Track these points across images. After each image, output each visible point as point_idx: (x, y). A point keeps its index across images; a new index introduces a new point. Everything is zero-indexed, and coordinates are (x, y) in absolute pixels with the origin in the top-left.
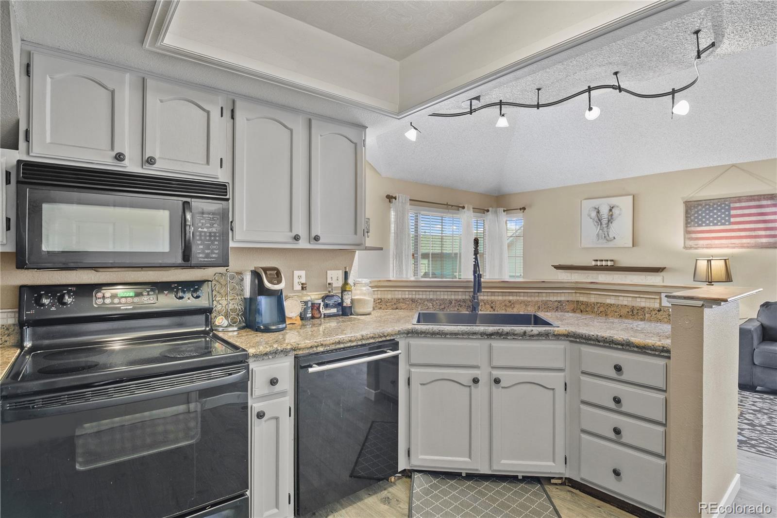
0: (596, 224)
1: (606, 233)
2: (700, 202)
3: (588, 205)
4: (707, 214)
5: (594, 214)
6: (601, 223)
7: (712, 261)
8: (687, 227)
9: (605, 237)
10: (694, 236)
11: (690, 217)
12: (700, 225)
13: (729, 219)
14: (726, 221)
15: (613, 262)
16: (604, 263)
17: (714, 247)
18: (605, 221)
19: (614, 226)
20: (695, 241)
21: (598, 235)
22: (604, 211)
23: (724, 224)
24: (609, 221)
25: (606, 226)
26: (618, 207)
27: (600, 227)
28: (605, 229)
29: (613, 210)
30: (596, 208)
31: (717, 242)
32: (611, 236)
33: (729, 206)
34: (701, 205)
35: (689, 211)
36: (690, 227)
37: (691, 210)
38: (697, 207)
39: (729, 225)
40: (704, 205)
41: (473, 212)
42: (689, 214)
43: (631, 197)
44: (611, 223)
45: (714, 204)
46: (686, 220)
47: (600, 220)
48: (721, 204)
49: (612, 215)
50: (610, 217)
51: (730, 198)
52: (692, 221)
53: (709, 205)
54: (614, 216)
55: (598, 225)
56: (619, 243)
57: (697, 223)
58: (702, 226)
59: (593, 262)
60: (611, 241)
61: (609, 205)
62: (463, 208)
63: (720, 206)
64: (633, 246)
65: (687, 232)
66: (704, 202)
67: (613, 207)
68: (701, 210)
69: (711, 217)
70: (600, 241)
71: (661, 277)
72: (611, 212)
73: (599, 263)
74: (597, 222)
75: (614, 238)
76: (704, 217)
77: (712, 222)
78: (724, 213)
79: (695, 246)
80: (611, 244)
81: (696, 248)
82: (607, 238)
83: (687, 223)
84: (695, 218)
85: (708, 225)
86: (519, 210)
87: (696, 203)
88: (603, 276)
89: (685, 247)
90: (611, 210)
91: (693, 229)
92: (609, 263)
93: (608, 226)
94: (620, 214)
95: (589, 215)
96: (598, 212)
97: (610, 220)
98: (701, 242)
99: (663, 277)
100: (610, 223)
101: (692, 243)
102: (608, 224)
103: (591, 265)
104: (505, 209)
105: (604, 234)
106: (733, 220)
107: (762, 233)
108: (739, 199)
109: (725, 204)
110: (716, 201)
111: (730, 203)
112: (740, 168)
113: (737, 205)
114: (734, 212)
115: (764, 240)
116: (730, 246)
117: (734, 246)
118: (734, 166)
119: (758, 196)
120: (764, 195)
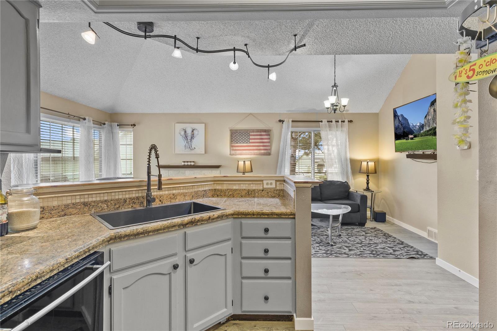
0: (184, 139)
1: (190, 145)
2: (237, 131)
3: (179, 127)
4: (240, 137)
5: (183, 133)
6: (187, 139)
7: (245, 162)
8: (231, 143)
9: (189, 147)
10: (234, 148)
11: (233, 138)
12: (237, 143)
13: (249, 140)
14: (248, 141)
15: (194, 163)
16: (189, 164)
18: (189, 138)
19: (194, 141)
20: (235, 151)
21: (185, 146)
22: (189, 132)
23: (247, 143)
24: (191, 138)
25: (190, 140)
26: (196, 129)
27: (187, 141)
28: (190, 143)
29: (194, 131)
30: (184, 129)
31: (244, 152)
32: (193, 147)
33: (249, 134)
34: (237, 132)
36: (233, 143)
37: (233, 134)
38: (236, 133)
39: (249, 143)
40: (239, 132)
42: (232, 136)
43: (204, 124)
44: (193, 139)
45: (243, 132)
46: (231, 140)
47: (186, 137)
48: (246, 133)
49: (193, 134)
50: (192, 136)
51: (250, 130)
52: (234, 140)
53: (241, 132)
54: (194, 135)
56: (197, 151)
57: (236, 141)
58: (238, 143)
59: (183, 163)
60: (193, 150)
61: (191, 128)
62: (85, 119)
63: (245, 133)
64: (205, 153)
65: (231, 146)
66: (239, 131)
67: (194, 130)
68: (237, 135)
69: (242, 139)
70: (187, 150)
71: (219, 171)
72: (193, 133)
73: (186, 164)
75: (195, 148)
76: (239, 139)
77: (242, 141)
78: (247, 137)
79: (235, 154)
80: (193, 152)
81: (235, 155)
82: (191, 148)
84: (235, 139)
85: (240, 143)
86: (131, 126)
87: (235, 131)
88: (188, 171)
89: (230, 154)
90: (193, 131)
91: (234, 145)
92: (192, 164)
93: (191, 141)
94: (198, 134)
95: (180, 133)
96: (185, 132)
97: (192, 137)
98: (238, 152)
99: (220, 171)
101: (233, 152)
103: (181, 165)
104: (118, 124)
105: (189, 146)
106: (251, 141)
107: (262, 148)
108: (253, 131)
109: (247, 133)
110: (244, 131)
111: (249, 132)
112: (254, 116)
113: (252, 134)
114: (251, 137)
115: (263, 151)
116: (250, 154)
117: (251, 154)
118: (251, 114)
119: (260, 130)
120: (263, 130)
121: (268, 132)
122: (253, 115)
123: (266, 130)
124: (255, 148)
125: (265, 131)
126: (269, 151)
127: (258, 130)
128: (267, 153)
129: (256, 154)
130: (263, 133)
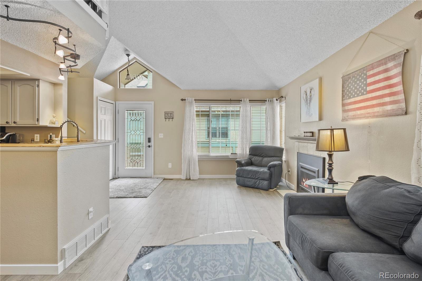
3: (303, 90)
4: (353, 86)
5: (305, 96)
6: (307, 103)
7: (334, 130)
8: (342, 100)
9: (309, 114)
10: (346, 108)
11: (344, 91)
13: (366, 88)
14: (364, 90)
15: (311, 133)
17: (358, 118)
19: (312, 104)
21: (306, 113)
22: (308, 93)
23: (363, 94)
26: (313, 88)
27: (307, 107)
28: (309, 108)
30: (305, 92)
31: (359, 112)
32: (311, 112)
33: (366, 75)
34: (350, 78)
35: (344, 85)
36: (345, 100)
38: (348, 80)
39: (366, 94)
40: (352, 77)
41: (250, 103)
42: (344, 87)
43: (318, 79)
45: (357, 75)
46: (343, 94)
47: (307, 101)
50: (310, 98)
51: (367, 66)
52: (346, 94)
53: (355, 77)
54: (312, 97)
55: (306, 105)
56: (314, 118)
57: (348, 95)
58: (351, 98)
59: (303, 133)
60: (311, 116)
61: (310, 88)
63: (361, 76)
64: (319, 120)
65: (343, 105)
66: (352, 74)
67: (311, 90)
68: (350, 83)
69: (356, 88)
70: (307, 117)
72: (311, 94)
73: (306, 134)
75: (312, 114)
76: (352, 89)
78: (363, 83)
80: (310, 119)
81: (347, 120)
83: (343, 96)
84: (347, 91)
85: (354, 97)
87: (348, 76)
89: (342, 119)
90: (311, 92)
91: (350, 101)
93: (310, 105)
94: (314, 94)
95: (303, 98)
96: (306, 94)
97: (310, 100)
102: (310, 103)
103: (302, 136)
105: (309, 111)
106: (369, 88)
107: (387, 99)
108: (372, 67)
109: (363, 73)
110: (358, 72)
111: (366, 72)
112: (376, 34)
113: (371, 72)
114: (369, 81)
115: (389, 107)
116: (367, 115)
117: (369, 115)
118: (371, 32)
119: (384, 59)
120: (389, 57)
121: (398, 58)
123: (395, 54)
124: (374, 102)
125: (393, 57)
126: (402, 105)
127: (379, 61)
128: (397, 110)
129: (376, 114)
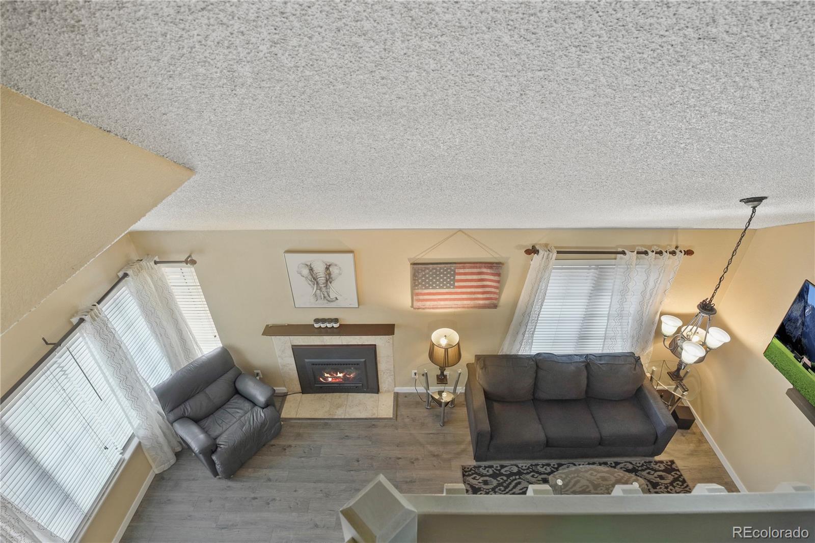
0: (310, 283)
1: (326, 295)
2: (427, 265)
3: (295, 260)
4: (434, 278)
5: (306, 272)
6: (317, 282)
8: (414, 289)
9: (324, 297)
10: (421, 297)
11: (418, 280)
12: (427, 288)
13: (454, 283)
14: (451, 285)
16: (328, 325)
17: (440, 308)
18: (322, 280)
19: (334, 286)
20: (423, 302)
21: (315, 295)
22: (320, 269)
23: (449, 288)
24: (327, 281)
25: (324, 285)
26: (336, 265)
27: (317, 287)
28: (324, 289)
29: (331, 269)
30: (307, 265)
31: (442, 303)
32: (333, 296)
33: (455, 271)
34: (428, 269)
35: (417, 274)
36: (417, 289)
37: (418, 273)
38: (425, 270)
39: (453, 288)
40: (431, 268)
42: (416, 276)
43: (351, 255)
44: (331, 283)
45: (441, 268)
46: (414, 283)
47: (314, 279)
48: (447, 269)
49: (330, 274)
50: (328, 276)
51: (455, 263)
52: (419, 284)
53: (436, 269)
54: (332, 276)
55: (314, 284)
56: (341, 303)
57: (424, 285)
58: (429, 289)
59: (315, 325)
60: (333, 301)
61: (324, 262)
63: (446, 270)
64: (359, 306)
65: (415, 294)
66: (431, 265)
67: (330, 266)
68: (428, 273)
69: (437, 280)
70: (320, 301)
72: (328, 271)
73: (322, 325)
74: (311, 281)
75: (337, 299)
76: (432, 280)
77: (437, 285)
78: (449, 278)
79: (423, 307)
80: (333, 305)
81: (424, 310)
82: (327, 298)
83: (414, 286)
84: (423, 281)
85: (435, 288)
87: (423, 265)
89: (413, 308)
90: (327, 268)
91: (420, 291)
92: (334, 324)
93: (326, 286)
94: (340, 274)
95: (299, 272)
96: (311, 270)
97: (329, 279)
98: (428, 303)
100: (329, 283)
101: (418, 303)
102: (326, 284)
105: (324, 294)
106: (456, 284)
107: (480, 296)
108: (463, 264)
109: (451, 269)
110: (443, 265)
111: (455, 268)
112: (466, 234)
113: (462, 270)
114: (457, 277)
115: (481, 302)
116: (453, 306)
117: (456, 306)
118: (460, 230)
119: (479, 263)
120: (485, 263)
121: (496, 267)
122: (463, 232)
124: (464, 296)
125: (490, 265)
126: (495, 302)
127: (474, 263)
128: (489, 304)
129: (466, 306)
130: (485, 270)
